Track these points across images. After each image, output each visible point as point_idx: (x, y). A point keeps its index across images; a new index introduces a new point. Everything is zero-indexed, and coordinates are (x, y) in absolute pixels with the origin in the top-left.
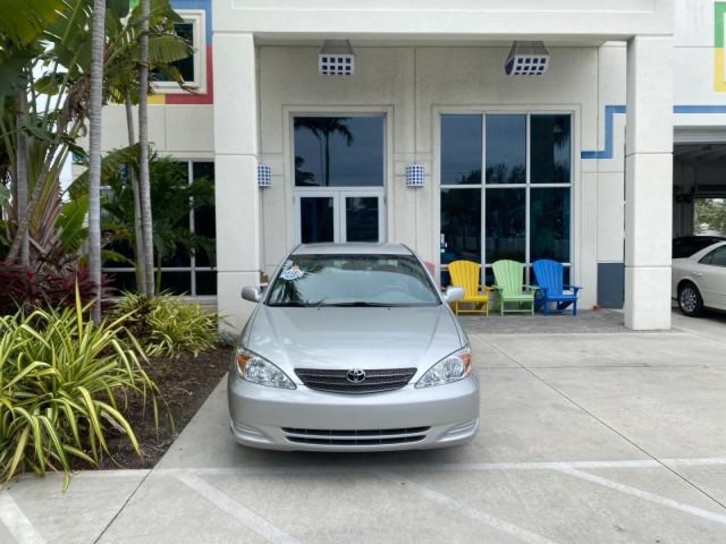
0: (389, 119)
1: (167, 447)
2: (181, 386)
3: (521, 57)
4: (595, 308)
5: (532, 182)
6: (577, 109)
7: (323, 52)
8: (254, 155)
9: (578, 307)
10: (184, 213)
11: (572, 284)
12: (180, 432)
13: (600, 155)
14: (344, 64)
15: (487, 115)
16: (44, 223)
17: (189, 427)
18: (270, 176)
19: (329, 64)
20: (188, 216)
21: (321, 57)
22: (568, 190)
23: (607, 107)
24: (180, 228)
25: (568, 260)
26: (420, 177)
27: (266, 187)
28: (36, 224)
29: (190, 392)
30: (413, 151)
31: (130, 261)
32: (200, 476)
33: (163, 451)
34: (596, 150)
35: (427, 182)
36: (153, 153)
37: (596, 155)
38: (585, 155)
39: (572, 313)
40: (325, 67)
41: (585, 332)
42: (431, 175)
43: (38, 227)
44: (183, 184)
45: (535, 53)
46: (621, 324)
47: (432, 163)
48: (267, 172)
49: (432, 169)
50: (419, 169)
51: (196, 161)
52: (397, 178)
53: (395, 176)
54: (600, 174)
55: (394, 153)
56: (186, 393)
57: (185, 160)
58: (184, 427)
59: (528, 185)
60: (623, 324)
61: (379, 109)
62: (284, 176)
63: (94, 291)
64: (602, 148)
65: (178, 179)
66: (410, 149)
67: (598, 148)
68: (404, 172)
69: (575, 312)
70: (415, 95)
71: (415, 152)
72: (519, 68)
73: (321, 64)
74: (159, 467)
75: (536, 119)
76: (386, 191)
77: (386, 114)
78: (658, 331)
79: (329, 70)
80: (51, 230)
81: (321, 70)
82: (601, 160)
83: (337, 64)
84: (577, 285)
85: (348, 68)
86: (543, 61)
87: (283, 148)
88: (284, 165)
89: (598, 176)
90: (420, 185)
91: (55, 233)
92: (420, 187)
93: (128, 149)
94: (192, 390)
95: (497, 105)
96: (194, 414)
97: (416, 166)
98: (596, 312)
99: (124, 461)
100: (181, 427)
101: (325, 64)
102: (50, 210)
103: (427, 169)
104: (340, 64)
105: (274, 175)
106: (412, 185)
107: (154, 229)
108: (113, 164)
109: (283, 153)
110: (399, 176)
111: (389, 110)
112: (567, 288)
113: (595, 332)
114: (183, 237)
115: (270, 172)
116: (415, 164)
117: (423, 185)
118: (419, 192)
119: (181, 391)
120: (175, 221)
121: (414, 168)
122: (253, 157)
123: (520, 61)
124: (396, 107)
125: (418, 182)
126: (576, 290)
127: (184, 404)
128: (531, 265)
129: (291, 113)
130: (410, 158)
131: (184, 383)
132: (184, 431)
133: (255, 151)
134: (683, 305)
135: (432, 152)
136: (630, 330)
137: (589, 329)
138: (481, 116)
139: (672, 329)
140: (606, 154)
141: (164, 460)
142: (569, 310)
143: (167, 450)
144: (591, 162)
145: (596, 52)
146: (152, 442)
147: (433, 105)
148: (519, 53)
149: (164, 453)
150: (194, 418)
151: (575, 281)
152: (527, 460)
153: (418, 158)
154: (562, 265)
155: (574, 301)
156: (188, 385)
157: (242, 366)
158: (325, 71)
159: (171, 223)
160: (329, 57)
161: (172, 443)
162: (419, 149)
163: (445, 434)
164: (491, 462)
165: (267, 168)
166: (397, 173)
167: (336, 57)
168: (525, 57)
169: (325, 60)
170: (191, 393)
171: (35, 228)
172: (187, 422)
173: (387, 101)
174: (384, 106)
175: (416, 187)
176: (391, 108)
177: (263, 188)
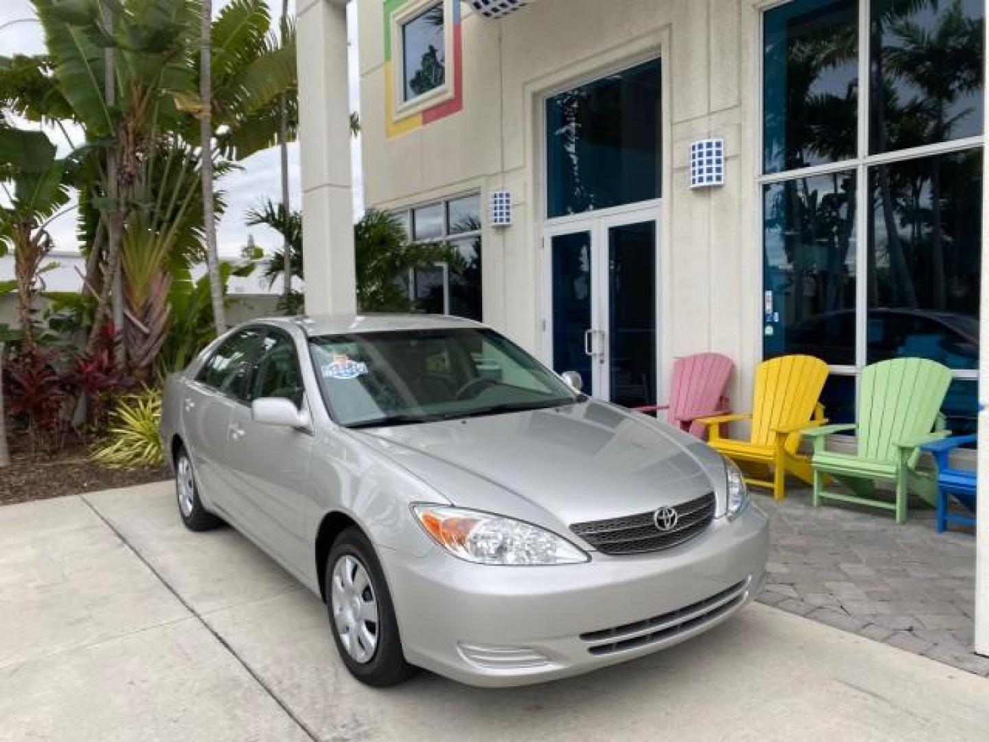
0: (664, 54)
27: (508, 227)
30: (705, 110)
35: (730, 174)
42: (739, 155)
47: (739, 127)
49: (740, 141)
50: (713, 149)
52: (677, 175)
53: (673, 171)
55: (672, 123)
61: (645, 43)
62: (524, 204)
66: (701, 108)
68: (688, 161)
71: (709, 113)
77: (659, 47)
90: (714, 182)
92: (718, 186)
103: (729, 149)
105: (514, 206)
109: (525, 165)
110: (680, 170)
117: (722, 182)
118: (715, 198)
121: (701, 146)
124: (674, 26)
125: (710, 179)
129: (534, 95)
130: (700, 128)
135: (738, 104)
162: (716, 103)
173: (661, 19)
174: (656, 31)
175: (709, 188)
176: (665, 35)
177: (503, 228)
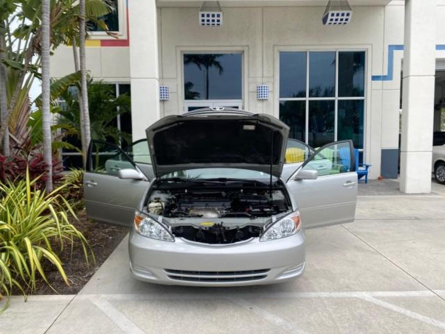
0: (246, 54)
1: (90, 277)
2: (105, 233)
3: (333, 12)
4: (379, 179)
5: (339, 96)
6: (369, 47)
7: (202, 10)
8: (156, 78)
9: (368, 178)
10: (112, 117)
11: (364, 163)
12: (100, 266)
13: (384, 78)
14: (216, 18)
15: (310, 52)
16: (19, 124)
17: (106, 263)
18: (168, 93)
19: (206, 18)
20: (116, 119)
21: (200, 13)
22: (362, 101)
23: (390, 46)
24: (111, 127)
25: (362, 147)
26: (265, 93)
27: (166, 100)
28: (14, 125)
29: (110, 236)
30: (261, 76)
31: (77, 148)
32: (108, 301)
33: (86, 280)
34: (382, 75)
35: (270, 97)
36: (91, 79)
37: (382, 78)
38: (374, 78)
39: (364, 182)
40: (203, 21)
41: (374, 195)
42: (273, 92)
43: (15, 126)
44: (111, 98)
45: (342, 10)
46: (398, 190)
47: (273, 84)
48: (166, 90)
49: (274, 88)
50: (265, 88)
51: (121, 83)
52: (250, 94)
53: (249, 92)
54: (384, 91)
55: (249, 77)
56: (107, 238)
57: (114, 83)
58: (103, 262)
59: (337, 98)
60: (398, 189)
61: (239, 49)
62: (177, 92)
63: (48, 169)
64: (386, 74)
65: (109, 95)
66: (259, 74)
67: (383, 74)
68: (255, 90)
69: (366, 181)
70: (263, 40)
71: (263, 77)
72: (332, 20)
73: (201, 18)
74: (81, 294)
75: (342, 54)
76: (244, 103)
77: (243, 52)
78: (422, 194)
79: (206, 22)
80: (24, 128)
81: (201, 22)
82: (384, 81)
83: (211, 18)
84: (368, 163)
85: (218, 21)
86: (348, 15)
87: (177, 75)
88: (177, 86)
89: (382, 92)
90: (266, 98)
91: (27, 130)
92: (266, 100)
93: (73, 75)
94: (112, 236)
95: (316, 45)
96: (111, 252)
97: (263, 86)
98: (380, 181)
99: (58, 288)
100: (100, 262)
101: (203, 18)
102: (23, 115)
103: (270, 89)
104: (213, 18)
105: (171, 93)
106: (261, 98)
107: (91, 127)
108: (62, 84)
109: (177, 78)
110: (252, 92)
111: (246, 49)
112: (361, 165)
113: (379, 195)
114: (112, 132)
115: (168, 90)
116: (263, 84)
118: (265, 103)
119: (104, 236)
120: (107, 123)
121: (262, 87)
122: (156, 80)
123: (333, 15)
124: (250, 47)
125: (264, 97)
126: (367, 167)
127: (105, 246)
128: (338, 150)
129: (181, 52)
130: (259, 80)
131: (107, 230)
132: (103, 265)
133: (157, 76)
134: (438, 176)
135: (274, 76)
136: (403, 193)
137: (376, 193)
138: (306, 52)
139: (432, 193)
140: (388, 77)
141: (86, 287)
142: (363, 180)
143: (89, 280)
144: (379, 83)
145: (383, 9)
146: (79, 274)
147: (274, 46)
148: (332, 10)
149: (86, 282)
150: (111, 256)
151: (366, 161)
152: (339, 290)
153: (265, 80)
154: (357, 151)
155: (366, 174)
156: (110, 232)
157: (138, 223)
158: (203, 23)
159: (104, 124)
160: (206, 13)
161: (93, 274)
162: (265, 74)
163: (281, 274)
164: (314, 291)
165: (166, 88)
166: (251, 90)
167: (211, 13)
168: (335, 12)
169: (203, 16)
170: (111, 238)
171: (13, 127)
172: (105, 259)
173: (245, 43)
174: (242, 46)
175: (263, 100)
176: (247, 48)
177: (163, 101)
